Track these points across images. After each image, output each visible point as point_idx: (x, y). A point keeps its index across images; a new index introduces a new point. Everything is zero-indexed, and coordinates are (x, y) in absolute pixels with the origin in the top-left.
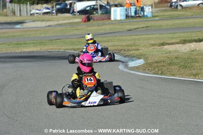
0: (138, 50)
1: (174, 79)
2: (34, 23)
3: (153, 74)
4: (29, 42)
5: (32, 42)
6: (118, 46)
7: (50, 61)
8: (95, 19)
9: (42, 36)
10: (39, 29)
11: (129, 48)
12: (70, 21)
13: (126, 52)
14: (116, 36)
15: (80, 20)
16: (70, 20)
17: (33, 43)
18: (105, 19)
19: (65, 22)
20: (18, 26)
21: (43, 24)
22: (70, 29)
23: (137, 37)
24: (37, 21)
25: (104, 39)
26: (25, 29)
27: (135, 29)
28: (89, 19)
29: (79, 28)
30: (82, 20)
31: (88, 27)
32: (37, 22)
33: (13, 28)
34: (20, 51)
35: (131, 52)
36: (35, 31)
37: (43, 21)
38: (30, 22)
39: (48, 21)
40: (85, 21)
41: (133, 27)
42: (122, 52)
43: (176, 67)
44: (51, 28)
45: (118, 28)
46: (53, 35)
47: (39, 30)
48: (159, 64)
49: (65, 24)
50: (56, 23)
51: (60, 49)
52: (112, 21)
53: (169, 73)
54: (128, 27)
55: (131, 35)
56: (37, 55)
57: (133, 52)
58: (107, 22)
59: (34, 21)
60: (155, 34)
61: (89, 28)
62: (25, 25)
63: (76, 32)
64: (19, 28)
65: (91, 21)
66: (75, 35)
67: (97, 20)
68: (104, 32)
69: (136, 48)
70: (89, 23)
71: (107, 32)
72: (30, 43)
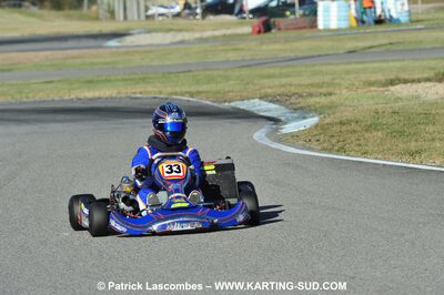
0: (330, 94)
1: (361, 162)
2: (148, 35)
3: (320, 151)
4: (119, 77)
5: (127, 77)
6: (291, 85)
7: (125, 121)
8: (282, 27)
9: (154, 64)
10: (153, 48)
11: (313, 90)
12: (229, 32)
13: (300, 100)
14: (314, 65)
15: (247, 29)
16: (227, 28)
17: (125, 80)
18: (305, 28)
19: (217, 33)
20: (113, 43)
21: (168, 38)
22: (221, 48)
23: (360, 66)
24: (156, 31)
25: (284, 71)
26: (124, 50)
27: (365, 48)
28: (267, 28)
29: (241, 46)
30: (254, 30)
31: (262, 43)
32: (154, 34)
33: (101, 47)
34: (73, 96)
35: (312, 101)
36: (146, 52)
37: (170, 30)
38: (139, 33)
39: (180, 30)
40: (259, 32)
41: (360, 44)
42: (293, 100)
43: (380, 133)
44: (180, 46)
45: (326, 46)
46: (181, 62)
47: (151, 52)
48: (344, 128)
49: (215, 38)
50: (197, 35)
51: (161, 93)
52: (320, 31)
53: (356, 148)
54: (351, 45)
55: (349, 63)
56: (103, 105)
57: (318, 100)
58: (308, 33)
59: (149, 32)
60: (404, 60)
61: (264, 47)
62: (128, 40)
63: (232, 56)
64: (111, 47)
65: (273, 31)
66: (227, 61)
67: (287, 29)
68: (292, 55)
69: (330, 89)
70: (267, 35)
71: (300, 55)
72: (117, 80)
